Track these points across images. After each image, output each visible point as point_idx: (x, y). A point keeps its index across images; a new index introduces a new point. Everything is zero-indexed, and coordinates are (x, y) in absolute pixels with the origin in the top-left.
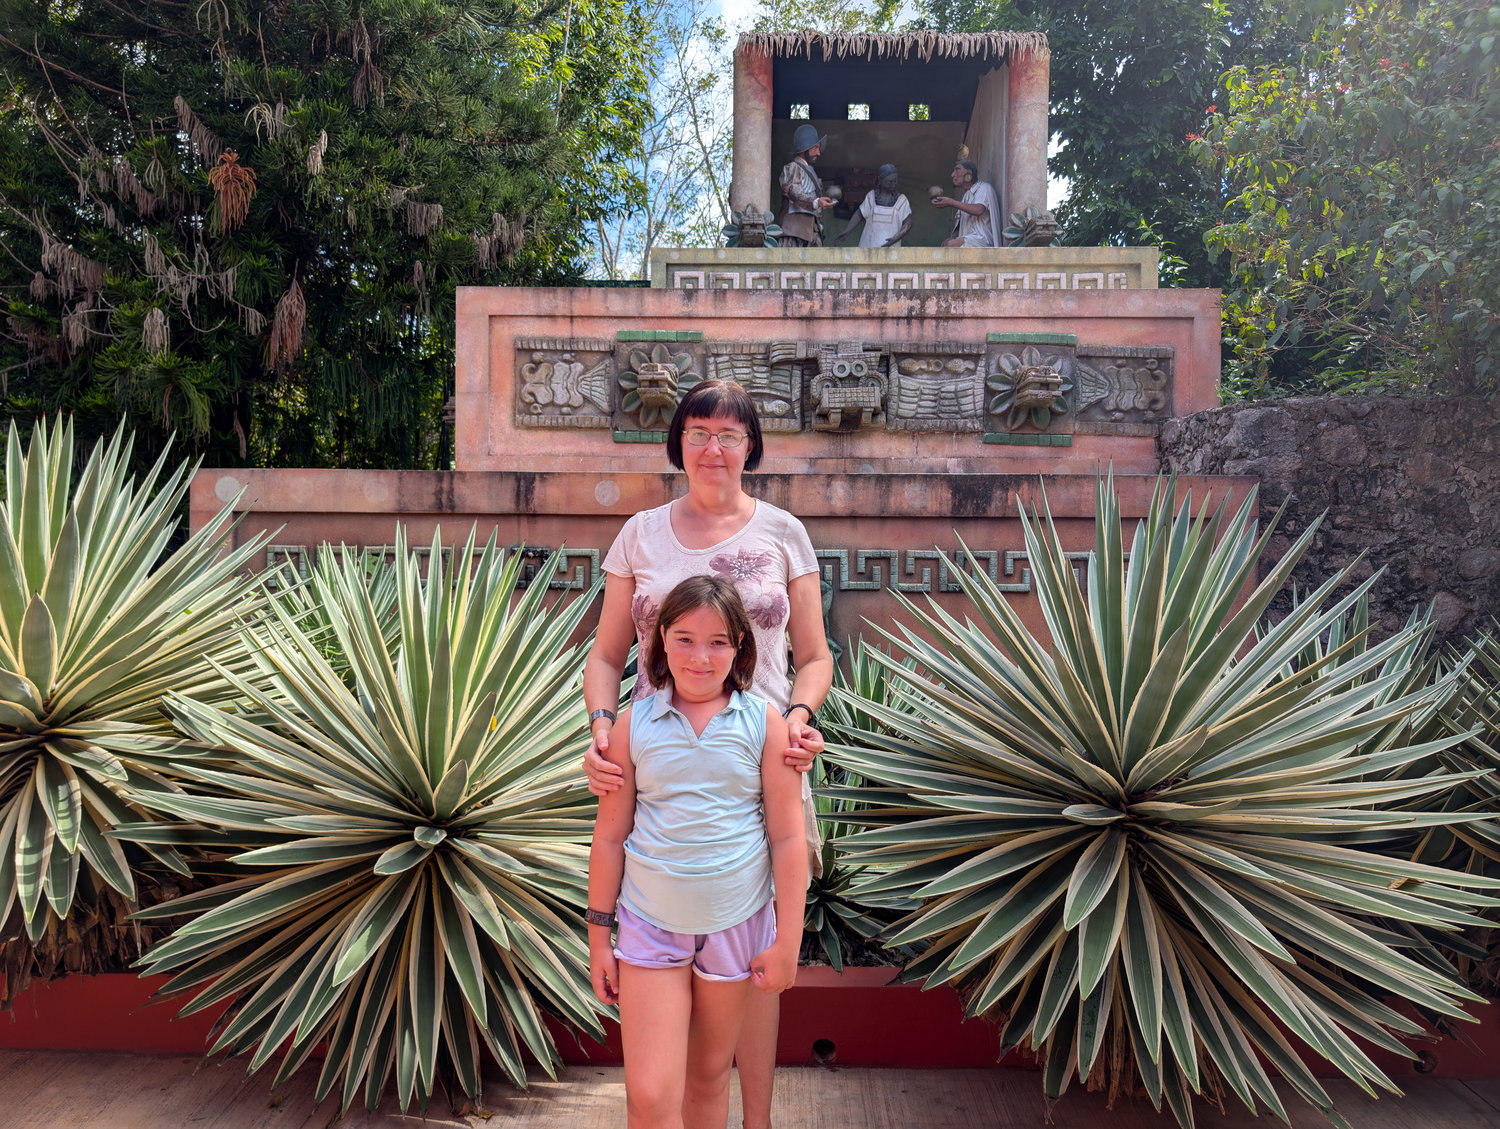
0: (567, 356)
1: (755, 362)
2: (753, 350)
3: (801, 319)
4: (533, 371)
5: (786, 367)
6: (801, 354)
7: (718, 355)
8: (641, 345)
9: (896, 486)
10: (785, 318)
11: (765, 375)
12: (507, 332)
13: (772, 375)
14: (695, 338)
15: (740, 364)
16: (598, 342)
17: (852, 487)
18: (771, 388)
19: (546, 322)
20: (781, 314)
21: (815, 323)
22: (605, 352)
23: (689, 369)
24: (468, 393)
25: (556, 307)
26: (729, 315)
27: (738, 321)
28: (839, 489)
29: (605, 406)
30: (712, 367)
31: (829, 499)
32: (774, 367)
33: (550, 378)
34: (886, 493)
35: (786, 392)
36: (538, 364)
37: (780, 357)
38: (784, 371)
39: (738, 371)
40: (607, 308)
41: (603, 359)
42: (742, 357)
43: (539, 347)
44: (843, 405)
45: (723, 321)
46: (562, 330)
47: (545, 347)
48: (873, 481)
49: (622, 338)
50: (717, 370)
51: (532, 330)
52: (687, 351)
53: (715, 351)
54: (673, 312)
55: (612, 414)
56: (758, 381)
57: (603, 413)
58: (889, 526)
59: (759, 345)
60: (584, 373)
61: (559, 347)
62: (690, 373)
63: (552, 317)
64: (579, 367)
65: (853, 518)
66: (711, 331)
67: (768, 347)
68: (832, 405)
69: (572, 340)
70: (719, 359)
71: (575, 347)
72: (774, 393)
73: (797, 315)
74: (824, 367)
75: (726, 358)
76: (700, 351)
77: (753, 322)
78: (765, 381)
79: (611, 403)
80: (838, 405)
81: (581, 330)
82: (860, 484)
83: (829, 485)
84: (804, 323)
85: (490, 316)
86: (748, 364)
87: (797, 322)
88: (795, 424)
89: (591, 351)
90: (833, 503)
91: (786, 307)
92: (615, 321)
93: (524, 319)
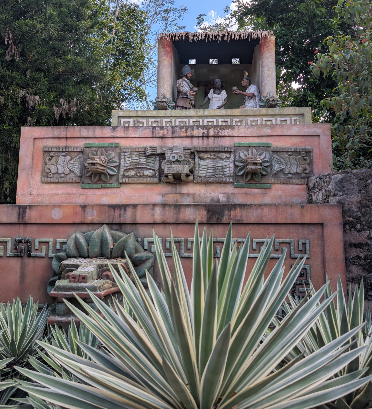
0: (64, 154)
1: (141, 155)
2: (140, 150)
3: (160, 137)
4: (50, 160)
5: (153, 157)
6: (159, 152)
7: (125, 152)
8: (94, 149)
9: (182, 209)
10: (153, 137)
11: (144, 160)
12: (41, 144)
13: (148, 160)
14: (116, 146)
15: (134, 156)
16: (77, 148)
17: (163, 210)
18: (147, 165)
19: (56, 140)
20: (151, 136)
21: (165, 139)
22: (79, 152)
23: (113, 158)
24: (23, 169)
25: (61, 134)
26: (130, 136)
27: (134, 139)
28: (158, 210)
29: (78, 173)
30: (123, 157)
31: (153, 215)
32: (148, 156)
33: (56, 162)
34: (178, 213)
35: (153, 167)
36: (52, 157)
37: (150, 153)
38: (152, 158)
39: (133, 158)
40: (81, 134)
41: (78, 155)
42: (135, 153)
43: (53, 150)
44: (173, 172)
45: (128, 139)
46: (63, 143)
47: (55, 150)
48: (173, 207)
49: (86, 146)
50: (125, 158)
51: (50, 143)
52: (113, 151)
53: (124, 151)
54: (107, 135)
55: (81, 177)
56: (141, 162)
57: (77, 176)
58: (180, 227)
59: (142, 148)
60: (70, 160)
61: (61, 150)
62: (113, 160)
63: (59, 138)
64: (69, 158)
65: (164, 223)
66: (123, 143)
67: (145, 149)
68: (168, 172)
69: (67, 147)
70: (126, 154)
71: (67, 150)
72: (148, 167)
73: (157, 136)
74: (167, 157)
75: (129, 153)
76: (118, 150)
77: (140, 139)
78: (144, 162)
79: (81, 172)
80: (171, 172)
81: (71, 143)
82: (167, 208)
83: (153, 209)
84: (161, 139)
85: (34, 138)
86: (138, 156)
87: (158, 139)
88: (156, 180)
89: (74, 152)
90: (155, 217)
91: (153, 133)
92: (84, 139)
93: (48, 139)
